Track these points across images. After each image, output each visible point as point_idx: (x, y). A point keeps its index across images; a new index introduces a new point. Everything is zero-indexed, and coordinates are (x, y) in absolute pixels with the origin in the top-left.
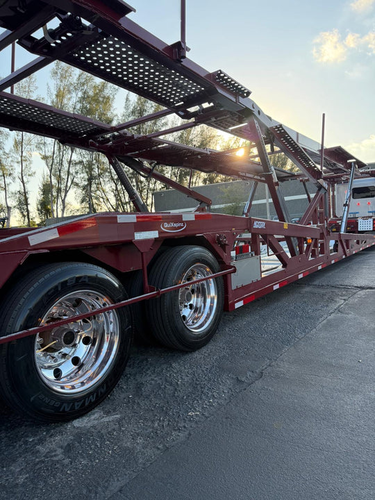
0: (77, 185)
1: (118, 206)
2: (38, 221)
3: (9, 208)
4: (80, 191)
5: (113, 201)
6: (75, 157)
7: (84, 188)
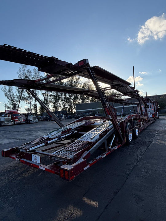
0: (52, 102)
1: (64, 109)
2: (39, 113)
3: (31, 109)
4: (52, 104)
5: (63, 107)
6: (52, 94)
7: (54, 103)
